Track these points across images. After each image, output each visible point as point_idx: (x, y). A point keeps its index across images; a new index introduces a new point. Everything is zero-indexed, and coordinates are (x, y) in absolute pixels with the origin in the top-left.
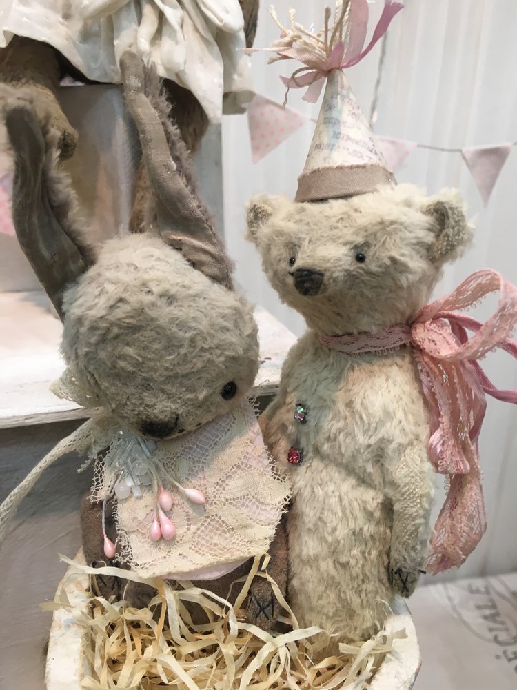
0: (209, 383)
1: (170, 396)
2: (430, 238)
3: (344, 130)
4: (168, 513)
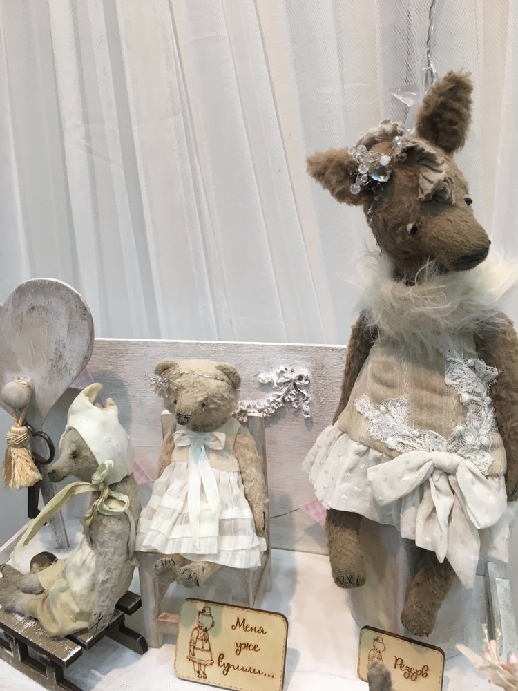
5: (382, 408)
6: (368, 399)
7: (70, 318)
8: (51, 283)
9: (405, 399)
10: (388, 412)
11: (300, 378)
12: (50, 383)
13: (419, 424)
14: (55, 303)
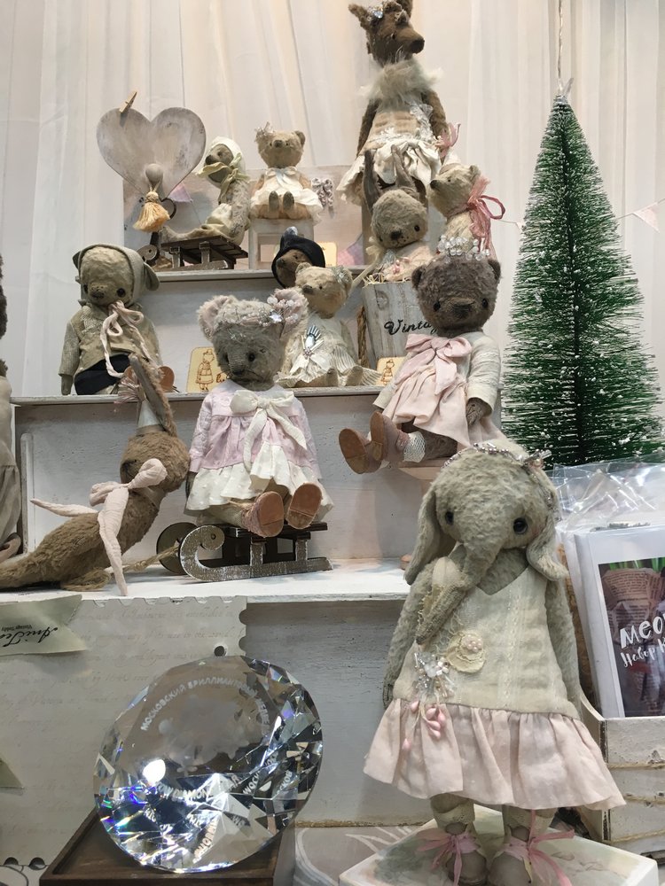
0: (410, 221)
1: (399, 224)
2: (469, 175)
4: (398, 265)
5: (382, 133)
7: (193, 132)
9: (393, 125)
11: (327, 182)
12: (174, 173)
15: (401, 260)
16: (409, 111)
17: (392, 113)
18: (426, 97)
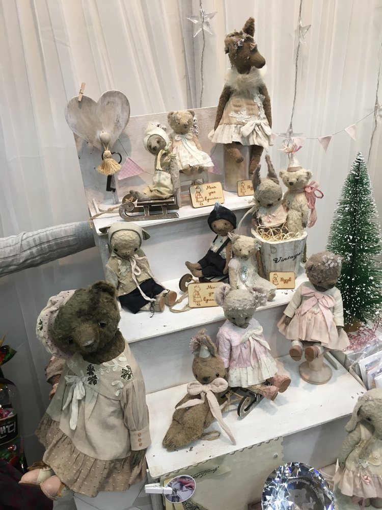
0: (277, 198)
2: (307, 177)
3: (295, 162)
4: (270, 218)
5: (239, 113)
6: (234, 112)
7: (122, 106)
8: (116, 92)
9: (245, 108)
10: (241, 113)
13: (250, 114)
14: (117, 99)
15: (271, 215)
16: (253, 100)
17: (243, 99)
18: (262, 90)
